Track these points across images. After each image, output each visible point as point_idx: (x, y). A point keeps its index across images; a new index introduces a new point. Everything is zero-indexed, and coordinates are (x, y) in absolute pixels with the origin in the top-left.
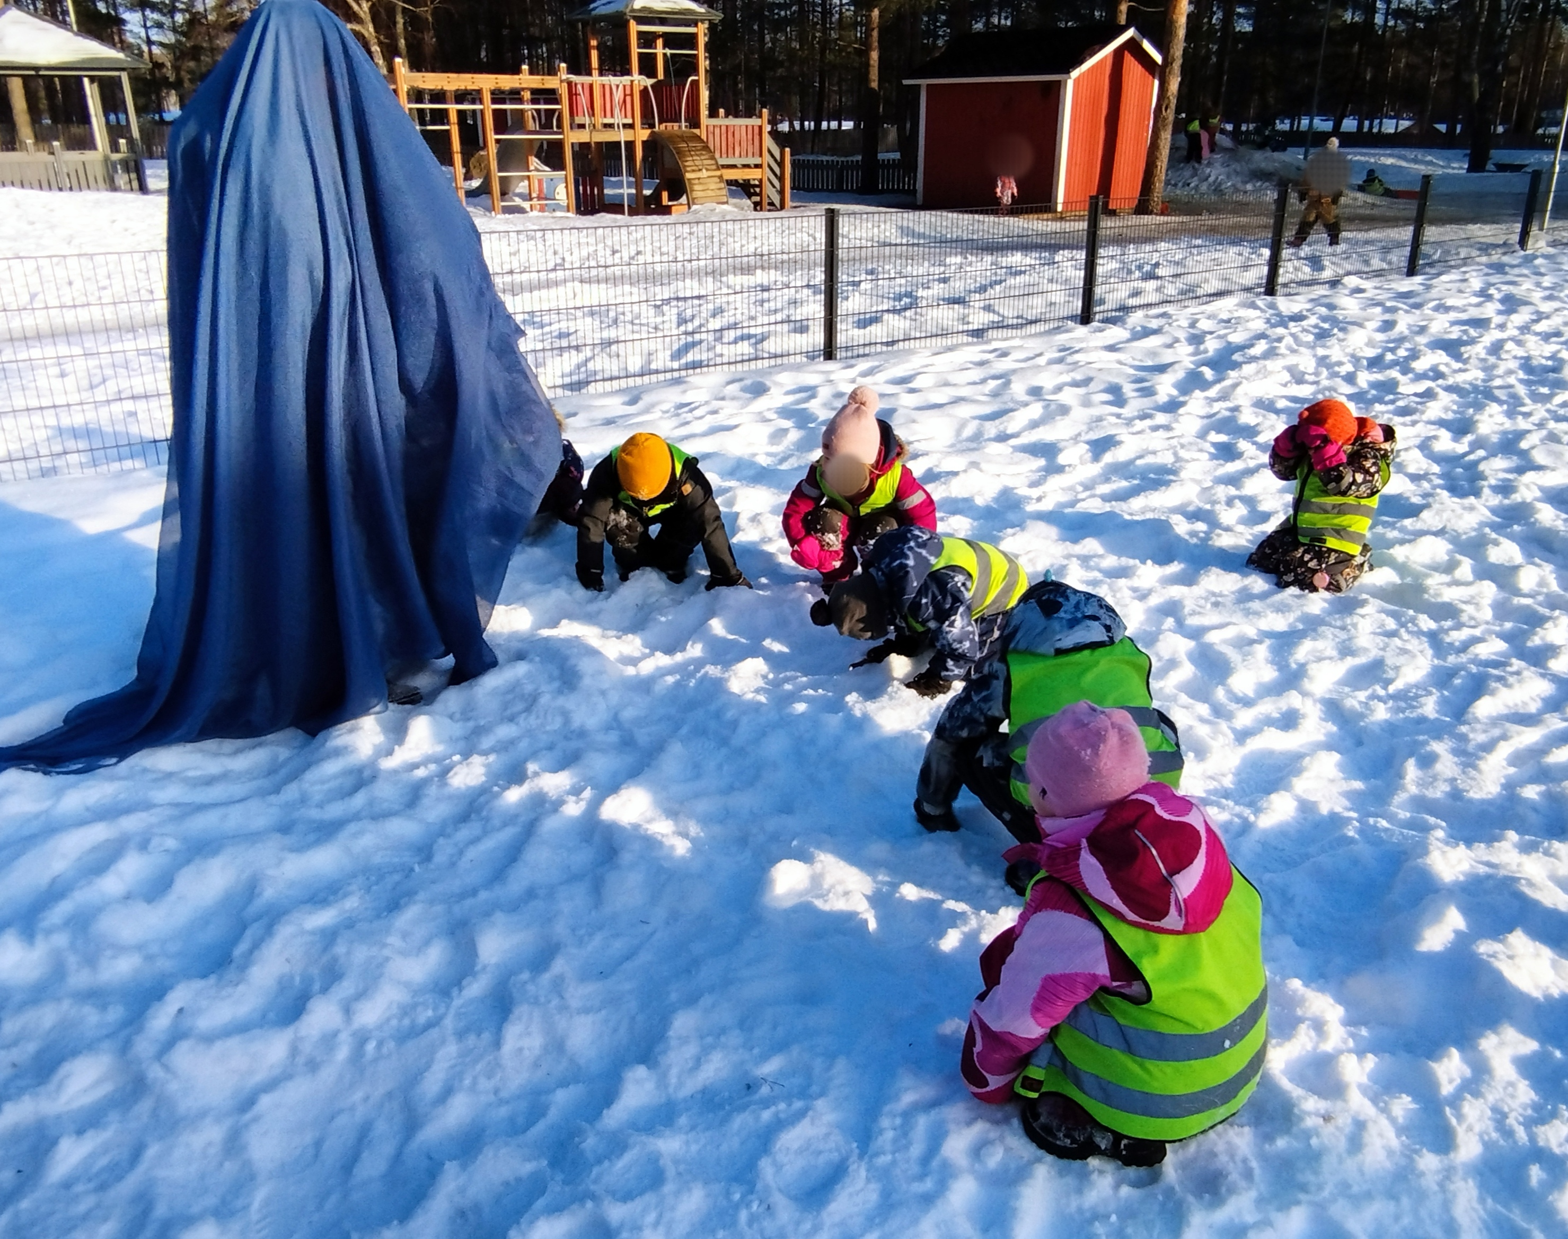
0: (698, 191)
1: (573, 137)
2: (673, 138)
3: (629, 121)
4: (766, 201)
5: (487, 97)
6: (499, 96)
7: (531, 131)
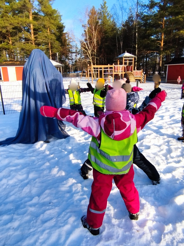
0: (131, 80)
1: (114, 73)
2: (128, 73)
4: (142, 82)
5: (103, 68)
6: (105, 68)
7: (109, 73)
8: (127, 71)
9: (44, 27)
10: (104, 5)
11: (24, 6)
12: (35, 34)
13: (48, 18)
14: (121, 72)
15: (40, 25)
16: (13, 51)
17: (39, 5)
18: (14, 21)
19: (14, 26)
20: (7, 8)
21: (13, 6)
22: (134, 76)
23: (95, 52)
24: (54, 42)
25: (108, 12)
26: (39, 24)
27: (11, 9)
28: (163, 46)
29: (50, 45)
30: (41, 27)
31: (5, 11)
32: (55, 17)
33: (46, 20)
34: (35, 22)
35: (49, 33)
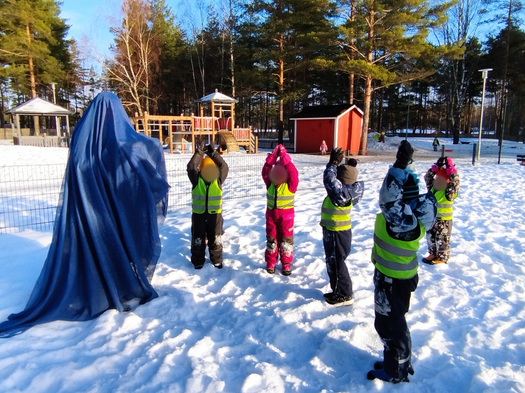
0: (230, 148)
1: (195, 134)
2: (223, 134)
3: (211, 129)
4: (250, 151)
5: (171, 122)
7: (183, 132)
8: (221, 129)
13: (28, 6)
15: (8, 18)
23: (146, 87)
26: (4, 16)
28: (284, 83)
32: (45, 5)
33: (24, 8)
35: (29, 37)
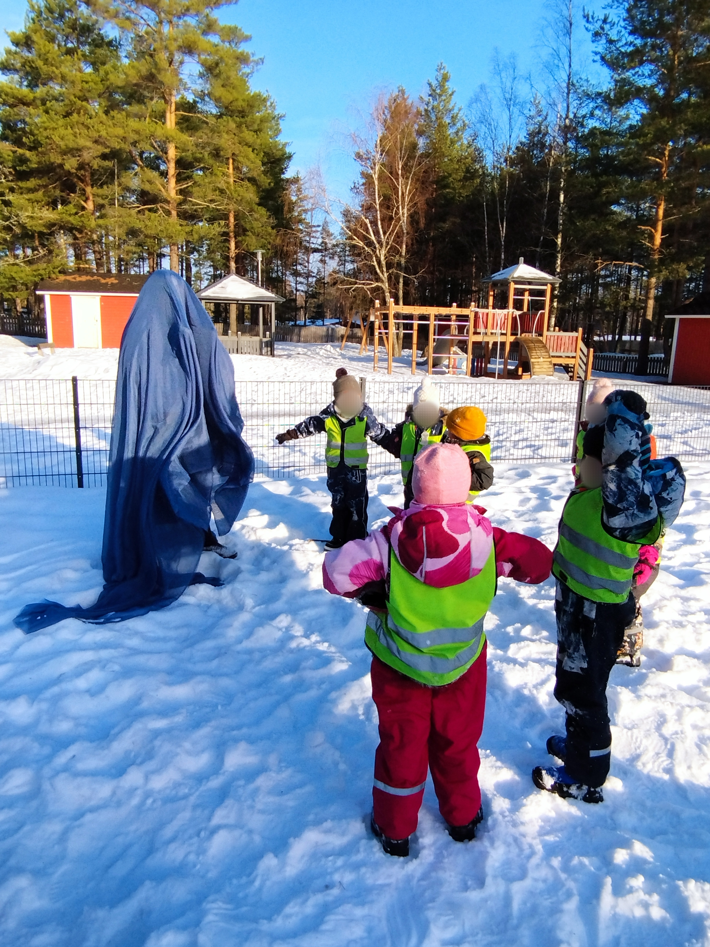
0: (536, 368)
1: (473, 338)
2: (526, 341)
3: (504, 332)
4: (576, 375)
5: (432, 318)
7: (453, 335)
8: (522, 332)
9: (217, 154)
10: (441, 86)
11: (151, 77)
12: (179, 179)
13: (232, 125)
14: (502, 334)
15: (203, 148)
16: (95, 237)
17: (201, 76)
18: (110, 130)
19: (107, 147)
20: (87, 82)
21: (111, 77)
22: (548, 352)
23: (401, 256)
24: (251, 210)
25: (456, 111)
26: (197, 145)
27: (101, 88)
28: (661, 245)
29: (232, 219)
30: (206, 154)
31: (79, 94)
32: (258, 122)
33: (226, 129)
34: (185, 137)
35: (232, 176)
